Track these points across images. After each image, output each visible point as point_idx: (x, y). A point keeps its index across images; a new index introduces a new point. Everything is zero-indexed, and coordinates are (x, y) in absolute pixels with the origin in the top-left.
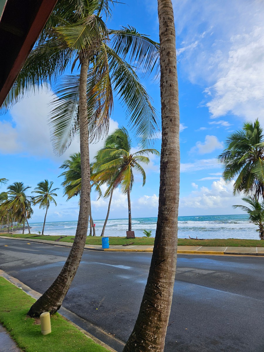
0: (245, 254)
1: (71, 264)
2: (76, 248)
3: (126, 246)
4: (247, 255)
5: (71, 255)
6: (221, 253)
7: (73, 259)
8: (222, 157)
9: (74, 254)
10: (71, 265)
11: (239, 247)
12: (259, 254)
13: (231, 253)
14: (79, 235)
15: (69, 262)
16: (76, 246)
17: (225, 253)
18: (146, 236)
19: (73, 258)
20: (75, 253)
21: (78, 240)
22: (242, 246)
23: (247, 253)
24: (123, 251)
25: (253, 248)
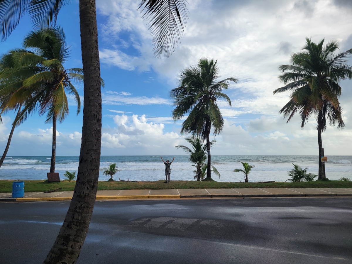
0: (200, 196)
1: (75, 238)
2: (84, 207)
3: (50, 193)
4: (202, 197)
5: (74, 220)
6: (177, 197)
7: (78, 228)
8: (175, 92)
9: (80, 218)
10: (74, 241)
11: (189, 189)
12: (213, 195)
13: (187, 196)
14: (87, 182)
15: (70, 235)
16: (82, 203)
17: (181, 196)
18: (68, 179)
19: (77, 226)
20: (82, 216)
21: (87, 192)
22: (191, 188)
23: (202, 196)
24: (50, 200)
25: (202, 190)
